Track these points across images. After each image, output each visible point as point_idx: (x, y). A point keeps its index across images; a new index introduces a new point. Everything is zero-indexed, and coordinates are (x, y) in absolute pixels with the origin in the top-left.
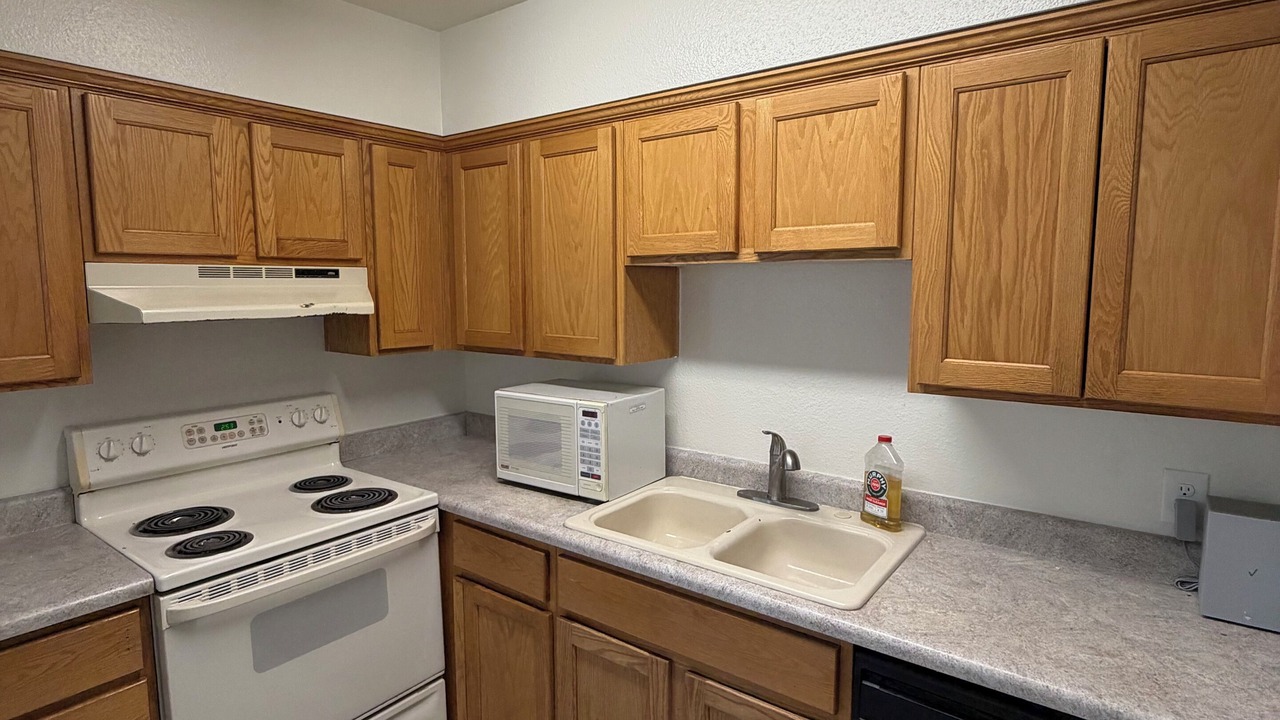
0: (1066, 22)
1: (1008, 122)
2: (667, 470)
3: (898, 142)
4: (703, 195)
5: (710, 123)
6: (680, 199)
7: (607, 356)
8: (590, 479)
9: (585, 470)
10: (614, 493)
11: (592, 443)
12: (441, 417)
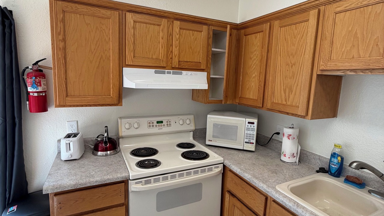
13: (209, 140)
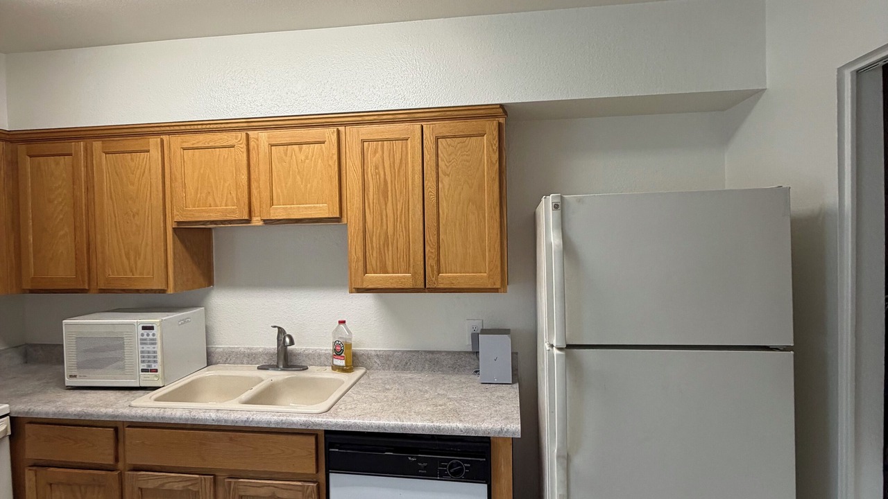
0: (406, 116)
1: (386, 158)
2: (207, 362)
3: (337, 163)
4: (227, 185)
5: (230, 143)
6: (212, 187)
7: (160, 288)
8: (150, 373)
9: (145, 368)
10: (167, 380)
11: (151, 348)
12: (3, 350)
13: (71, 376)
